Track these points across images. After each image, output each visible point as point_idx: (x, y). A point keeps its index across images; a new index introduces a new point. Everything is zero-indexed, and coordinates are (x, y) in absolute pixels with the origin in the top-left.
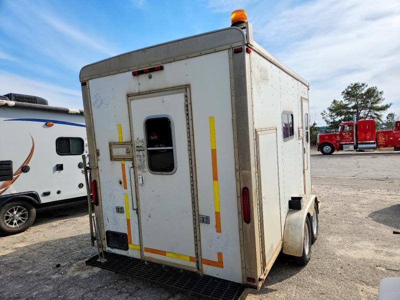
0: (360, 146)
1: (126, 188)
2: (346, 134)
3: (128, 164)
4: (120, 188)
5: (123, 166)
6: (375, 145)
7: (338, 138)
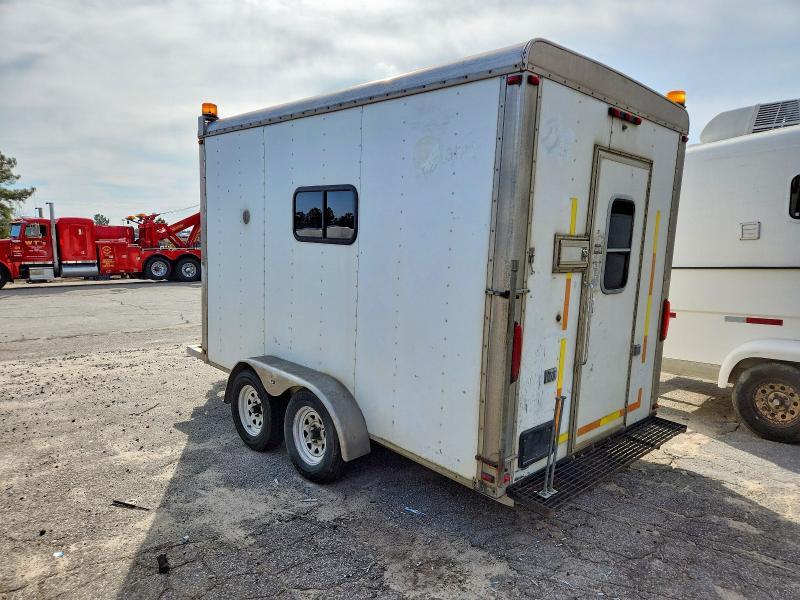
0: (65, 270)
1: (565, 328)
2: (33, 244)
3: (576, 278)
4: (555, 327)
5: (569, 281)
6: (95, 269)
7: (18, 252)
